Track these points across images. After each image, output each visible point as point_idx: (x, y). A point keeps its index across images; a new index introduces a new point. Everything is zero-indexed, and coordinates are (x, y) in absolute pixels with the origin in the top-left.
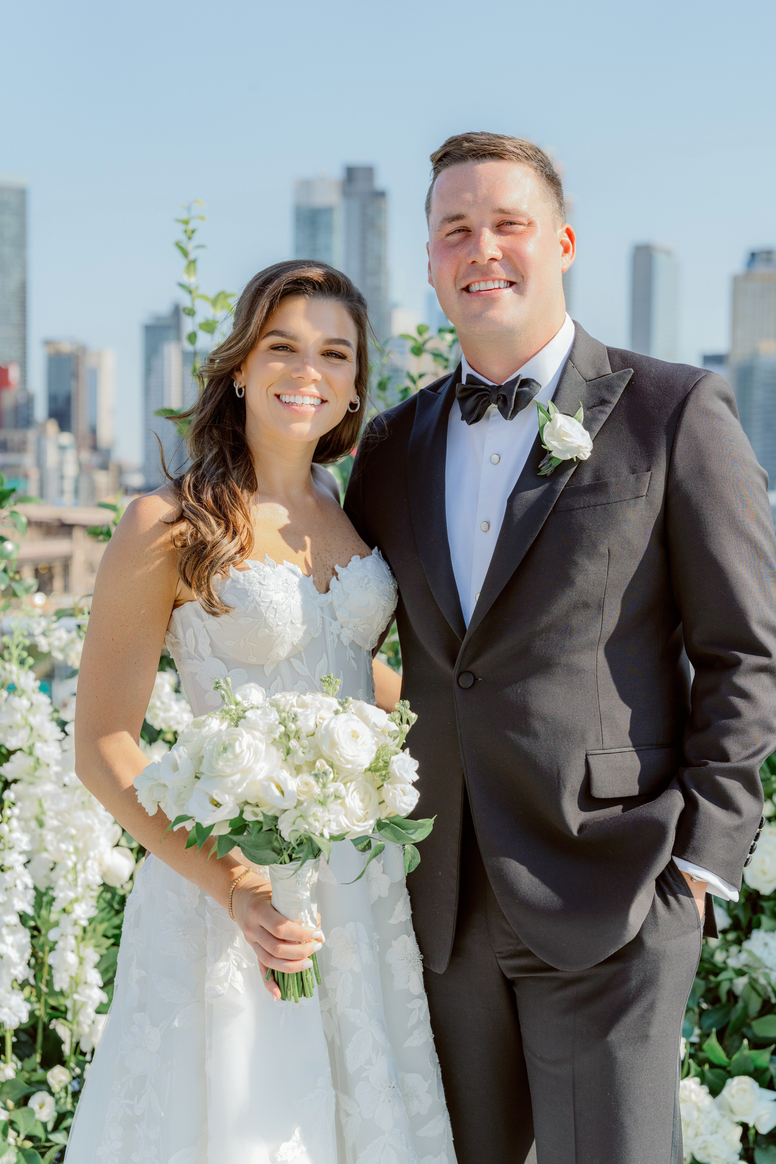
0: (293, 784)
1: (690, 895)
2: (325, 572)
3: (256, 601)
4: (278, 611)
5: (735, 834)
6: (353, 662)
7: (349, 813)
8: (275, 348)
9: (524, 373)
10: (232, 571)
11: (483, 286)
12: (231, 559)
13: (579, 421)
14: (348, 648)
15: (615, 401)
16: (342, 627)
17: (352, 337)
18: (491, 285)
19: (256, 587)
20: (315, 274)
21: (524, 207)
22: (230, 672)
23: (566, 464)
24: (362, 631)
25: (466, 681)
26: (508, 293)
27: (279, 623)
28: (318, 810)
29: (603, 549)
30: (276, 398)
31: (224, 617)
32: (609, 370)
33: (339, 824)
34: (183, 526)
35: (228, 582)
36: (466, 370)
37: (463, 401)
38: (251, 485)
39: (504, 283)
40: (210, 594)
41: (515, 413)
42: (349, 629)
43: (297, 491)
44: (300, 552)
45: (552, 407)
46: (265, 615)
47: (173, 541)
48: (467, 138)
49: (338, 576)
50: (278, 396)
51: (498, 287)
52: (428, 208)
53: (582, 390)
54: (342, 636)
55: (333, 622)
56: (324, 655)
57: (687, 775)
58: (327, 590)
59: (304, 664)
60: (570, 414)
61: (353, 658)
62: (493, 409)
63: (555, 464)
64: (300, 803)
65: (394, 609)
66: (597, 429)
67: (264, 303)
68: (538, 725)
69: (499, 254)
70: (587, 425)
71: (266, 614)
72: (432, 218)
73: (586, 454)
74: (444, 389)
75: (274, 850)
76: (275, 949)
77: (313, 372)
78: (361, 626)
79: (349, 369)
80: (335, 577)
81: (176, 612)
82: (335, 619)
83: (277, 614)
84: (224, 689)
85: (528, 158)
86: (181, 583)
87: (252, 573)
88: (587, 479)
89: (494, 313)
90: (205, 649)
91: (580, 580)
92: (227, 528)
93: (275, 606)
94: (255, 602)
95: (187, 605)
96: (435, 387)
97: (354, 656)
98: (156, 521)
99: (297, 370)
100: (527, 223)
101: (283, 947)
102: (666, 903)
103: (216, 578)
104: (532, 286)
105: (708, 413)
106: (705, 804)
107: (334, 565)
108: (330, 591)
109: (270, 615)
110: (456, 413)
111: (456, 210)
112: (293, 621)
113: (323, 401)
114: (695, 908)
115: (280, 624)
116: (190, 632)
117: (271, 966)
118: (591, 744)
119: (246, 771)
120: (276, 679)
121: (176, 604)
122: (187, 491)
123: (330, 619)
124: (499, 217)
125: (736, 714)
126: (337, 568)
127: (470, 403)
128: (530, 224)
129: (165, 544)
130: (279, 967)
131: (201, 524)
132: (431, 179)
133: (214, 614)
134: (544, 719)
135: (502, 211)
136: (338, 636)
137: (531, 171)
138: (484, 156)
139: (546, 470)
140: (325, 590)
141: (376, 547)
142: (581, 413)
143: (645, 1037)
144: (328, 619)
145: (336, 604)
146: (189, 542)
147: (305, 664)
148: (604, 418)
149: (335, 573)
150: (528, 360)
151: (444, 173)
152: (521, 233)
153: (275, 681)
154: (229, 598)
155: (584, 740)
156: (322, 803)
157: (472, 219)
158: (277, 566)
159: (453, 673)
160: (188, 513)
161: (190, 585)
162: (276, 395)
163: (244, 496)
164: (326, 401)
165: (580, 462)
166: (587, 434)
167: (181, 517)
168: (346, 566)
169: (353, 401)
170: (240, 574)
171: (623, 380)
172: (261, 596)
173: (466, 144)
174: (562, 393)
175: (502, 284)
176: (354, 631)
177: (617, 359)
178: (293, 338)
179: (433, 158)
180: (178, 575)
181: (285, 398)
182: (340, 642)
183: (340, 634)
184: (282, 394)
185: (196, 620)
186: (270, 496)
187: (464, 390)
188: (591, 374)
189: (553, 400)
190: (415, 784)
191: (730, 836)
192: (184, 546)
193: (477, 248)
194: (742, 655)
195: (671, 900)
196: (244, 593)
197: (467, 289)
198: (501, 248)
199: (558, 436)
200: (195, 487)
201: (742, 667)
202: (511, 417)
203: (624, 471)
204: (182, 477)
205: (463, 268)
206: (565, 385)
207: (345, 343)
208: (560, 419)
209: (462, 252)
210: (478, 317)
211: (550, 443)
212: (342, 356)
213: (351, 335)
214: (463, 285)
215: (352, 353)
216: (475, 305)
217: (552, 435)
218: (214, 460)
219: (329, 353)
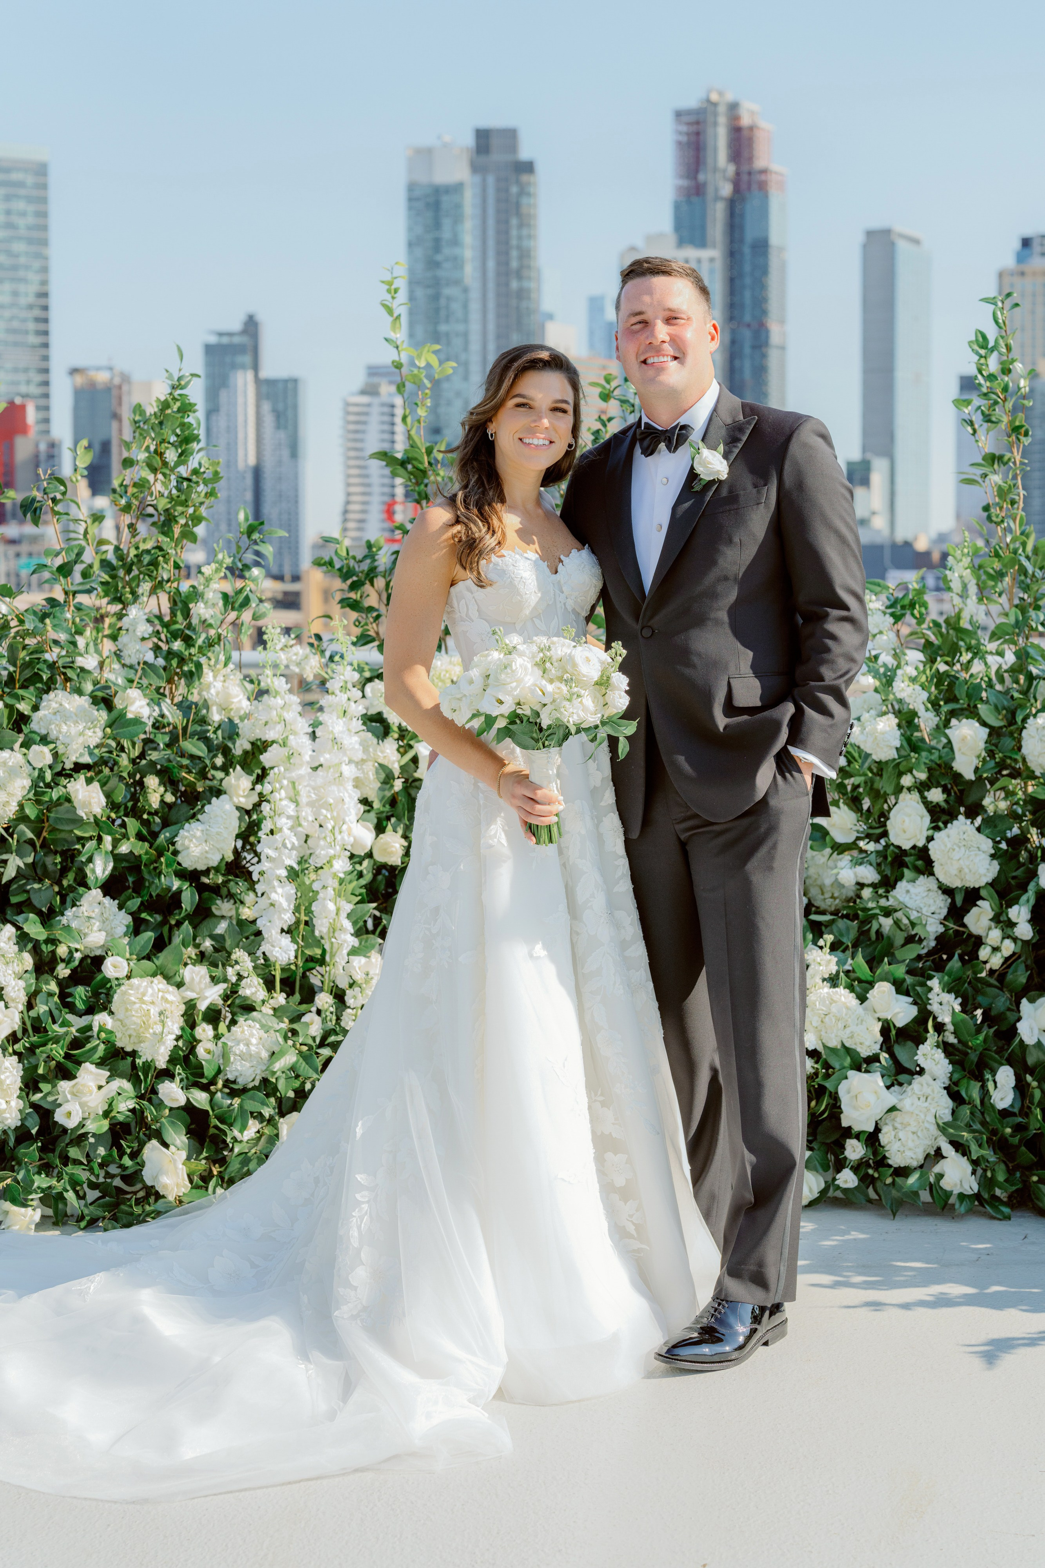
0: (550, 688)
1: (800, 771)
2: (554, 560)
4: (526, 584)
5: (829, 730)
7: (585, 709)
8: (519, 405)
9: (683, 421)
10: (494, 558)
11: (656, 360)
12: (493, 549)
13: (720, 454)
14: (572, 615)
15: (745, 438)
16: (567, 598)
17: (570, 399)
18: (662, 359)
19: (511, 568)
20: (544, 355)
21: (684, 307)
23: (711, 483)
24: (580, 601)
25: (647, 633)
26: (674, 364)
28: (567, 704)
29: (736, 540)
30: (519, 441)
31: (489, 589)
32: (741, 417)
33: (578, 716)
34: (458, 527)
35: (491, 565)
36: (645, 420)
37: (642, 441)
38: (503, 501)
39: (671, 357)
40: (479, 573)
41: (676, 448)
42: (572, 600)
43: (531, 506)
45: (701, 444)
47: (454, 536)
48: (645, 261)
49: (564, 563)
50: (521, 439)
51: (667, 360)
52: (618, 308)
53: (723, 432)
54: (567, 604)
55: (561, 594)
57: (796, 692)
58: (556, 572)
59: (542, 621)
60: (714, 448)
62: (662, 446)
63: (703, 483)
64: (554, 701)
65: (601, 588)
66: (732, 457)
67: (511, 375)
68: (696, 660)
69: (667, 339)
70: (726, 456)
71: (518, 586)
72: (620, 314)
73: (724, 476)
74: (630, 433)
75: (533, 738)
76: (533, 808)
77: (546, 422)
78: (579, 599)
79: (569, 419)
80: (561, 564)
81: (453, 588)
82: (563, 593)
83: (526, 586)
85: (687, 275)
86: (458, 567)
87: (507, 559)
88: (724, 492)
89: (663, 378)
90: (474, 613)
91: (722, 561)
92: (489, 528)
93: (524, 581)
94: (510, 578)
95: (461, 583)
96: (624, 432)
97: (576, 621)
98: (441, 524)
99: (534, 421)
100: (686, 318)
101: (538, 807)
102: (784, 777)
103: (483, 562)
104: (689, 360)
105: (805, 445)
106: (809, 712)
107: (560, 556)
108: (558, 573)
109: (521, 586)
110: (638, 450)
111: (638, 309)
112: (536, 591)
113: (551, 442)
114: (804, 780)
116: (463, 602)
117: (529, 821)
118: (732, 670)
119: (519, 681)
120: (523, 632)
121: (453, 584)
123: (559, 593)
124: (667, 314)
125: (828, 650)
126: (562, 557)
127: (646, 443)
128: (688, 319)
129: (446, 540)
130: (533, 821)
131: (472, 525)
132: (620, 289)
133: (482, 587)
134: (700, 655)
135: (670, 310)
136: (565, 604)
137: (690, 284)
138: (658, 273)
139: (697, 488)
140: (554, 572)
141: (587, 544)
142: (721, 448)
143: (770, 868)
144: (557, 592)
145: (562, 581)
146: (464, 538)
148: (736, 451)
149: (561, 561)
150: (686, 411)
151: (629, 284)
152: (683, 325)
153: (526, 630)
154: (492, 576)
155: (727, 668)
156: (569, 700)
157: (649, 315)
158: (519, 554)
159: (640, 628)
160: (463, 519)
161: (465, 568)
162: (519, 439)
163: (498, 506)
164: (553, 443)
165: (720, 482)
166: (725, 462)
167: (457, 521)
168: (569, 556)
169: (570, 443)
170: (499, 560)
171: (751, 423)
172: (515, 573)
173: (645, 265)
174: (709, 435)
175: (669, 358)
176: (574, 603)
177: (747, 411)
178: (530, 399)
179: (621, 275)
180: (456, 560)
181: (526, 441)
182: (566, 608)
183: (566, 602)
184: (524, 438)
185: (468, 595)
186: (513, 509)
187: (642, 433)
188: (729, 421)
189: (703, 440)
190: (626, 692)
191: (825, 731)
192: (460, 541)
193: (653, 334)
194: (829, 610)
195: (788, 775)
196: (503, 573)
197: (644, 362)
198: (669, 334)
199: (704, 464)
200: (465, 501)
201: (830, 617)
202: (674, 451)
203: (749, 486)
204: (455, 495)
205: (642, 348)
206: (711, 429)
207: (566, 402)
208: (706, 452)
209: (643, 338)
210: (652, 380)
211: (699, 469)
212: (564, 411)
213: (570, 396)
214: (642, 359)
215: (570, 408)
216: (651, 372)
217: (700, 463)
218: (477, 482)
219: (555, 409)
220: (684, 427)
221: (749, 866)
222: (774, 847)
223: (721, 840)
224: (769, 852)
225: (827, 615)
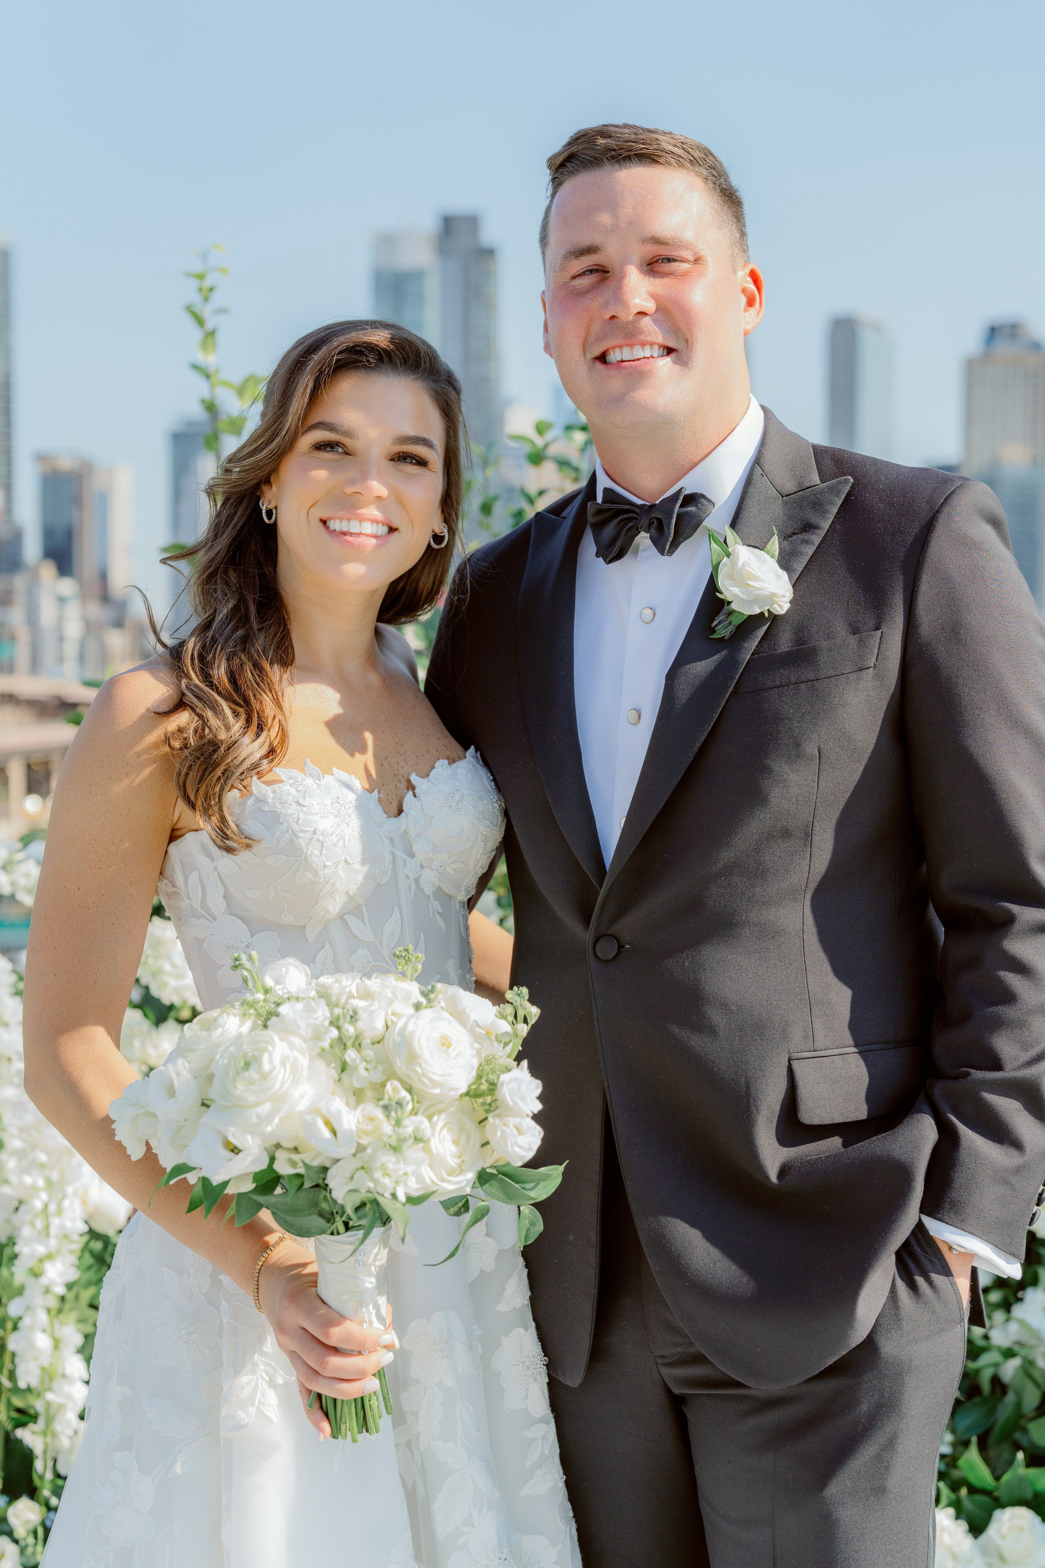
1: (947, 1272)
2: (396, 785)
3: (292, 830)
4: (325, 844)
5: (1014, 1180)
6: (439, 919)
7: (436, 1163)
8: (322, 447)
9: (689, 484)
10: (256, 785)
11: (626, 354)
12: (255, 766)
13: (772, 557)
14: (432, 898)
15: (826, 525)
16: (422, 867)
17: (436, 434)
18: (639, 352)
19: (293, 809)
20: (380, 338)
21: (689, 235)
22: (255, 937)
23: (754, 621)
24: (452, 872)
25: (607, 950)
26: (666, 363)
27: (327, 864)
28: (389, 1159)
29: (811, 749)
30: (321, 525)
31: (244, 855)
32: (815, 479)
33: (420, 1179)
34: (183, 718)
35: (250, 802)
36: (603, 482)
37: (598, 528)
38: (285, 656)
39: (659, 349)
40: (223, 819)
41: (675, 545)
42: (433, 870)
43: (354, 664)
44: (357, 755)
45: (731, 535)
46: (305, 851)
47: (167, 740)
48: (603, 132)
49: (416, 791)
50: (324, 522)
51: (649, 356)
52: (544, 239)
53: (777, 509)
54: (422, 881)
55: (408, 859)
56: (396, 909)
57: (938, 1090)
58: (400, 811)
59: (365, 924)
60: (760, 546)
61: (439, 914)
62: (643, 539)
63: (736, 621)
64: (360, 1149)
65: (500, 839)
66: (799, 567)
67: (309, 381)
68: (716, 1016)
69: (650, 306)
70: (785, 562)
71: (308, 850)
72: (549, 252)
73: (782, 607)
74: (571, 512)
75: (321, 1216)
76: (323, 1363)
77: (377, 488)
78: (451, 865)
79: (432, 482)
80: (410, 793)
81: (173, 847)
82: (412, 855)
83: (324, 849)
84: (246, 969)
85: (693, 163)
86: (181, 805)
87: (286, 787)
88: (785, 643)
89: (645, 395)
90: (217, 903)
91: (776, 796)
92: (249, 721)
93: (321, 838)
94: (290, 832)
95: (189, 836)
96: (558, 509)
97: (441, 911)
98: (142, 711)
99: (353, 482)
100: (692, 259)
101: (336, 1359)
102: (912, 1287)
103: (232, 796)
104: (700, 352)
106: (967, 1134)
107: (409, 774)
108: (403, 814)
109: (313, 851)
110: (589, 547)
111: (585, 240)
112: (349, 860)
113: (392, 530)
114: (957, 1292)
115: (329, 864)
116: (194, 877)
117: (317, 1389)
118: (797, 1041)
119: (279, 1099)
120: (323, 947)
121: (174, 836)
122: (189, 664)
123: (404, 856)
124: (651, 250)
126: (414, 778)
127: (609, 531)
128: (697, 260)
129: (156, 745)
130: (326, 1388)
131: (209, 714)
132: (548, 195)
133: (229, 850)
134: (725, 1006)
135: (656, 241)
136: (417, 881)
137: (699, 183)
138: (628, 158)
139: (723, 631)
140: (396, 811)
141: (472, 747)
142: (774, 544)
143: (881, 1489)
144: (401, 855)
145: (412, 833)
146: (191, 742)
147: (368, 924)
148: (810, 550)
149: (411, 787)
150: (695, 465)
151: (569, 185)
152: (684, 275)
153: (323, 950)
154: (251, 827)
155: (785, 1036)
156: (395, 1149)
157: (610, 254)
158: (323, 777)
159: (588, 937)
160: (190, 698)
161: (193, 806)
162: (321, 520)
163: (275, 672)
164: (396, 529)
165: (774, 618)
166: (784, 576)
167: (180, 705)
168: (428, 775)
169: (438, 531)
170: (268, 790)
171: (838, 495)
172: (300, 822)
173: (601, 141)
174: (745, 515)
175: (656, 351)
176: (440, 873)
177: (828, 462)
178: (348, 433)
179: (551, 162)
180: (175, 792)
181: (335, 525)
182: (419, 889)
183: (419, 877)
184: (330, 519)
185: (202, 861)
186: (314, 672)
187: (600, 511)
188: (790, 486)
189: (734, 526)
190: (536, 1118)
191: (1006, 1182)
192: (184, 748)
193: (619, 298)
194: (1015, 908)
195: (920, 1280)
196: (274, 819)
197: (602, 358)
198: (654, 296)
199: (741, 579)
200: (202, 658)
201: (1016, 927)
202: (671, 552)
203: (841, 630)
204: (182, 644)
205: (596, 327)
206: (750, 503)
207: (425, 442)
208: (744, 554)
209: (594, 303)
210: (619, 400)
211: (729, 590)
212: (422, 463)
213: (435, 430)
214: (597, 352)
215: (436, 458)
216: (615, 382)
217: (731, 577)
218: (230, 617)
219: (401, 458)
220: (692, 499)
221: (835, 1489)
222: (891, 1444)
223: (769, 1418)
224: (878, 1458)
225: (1009, 920)
